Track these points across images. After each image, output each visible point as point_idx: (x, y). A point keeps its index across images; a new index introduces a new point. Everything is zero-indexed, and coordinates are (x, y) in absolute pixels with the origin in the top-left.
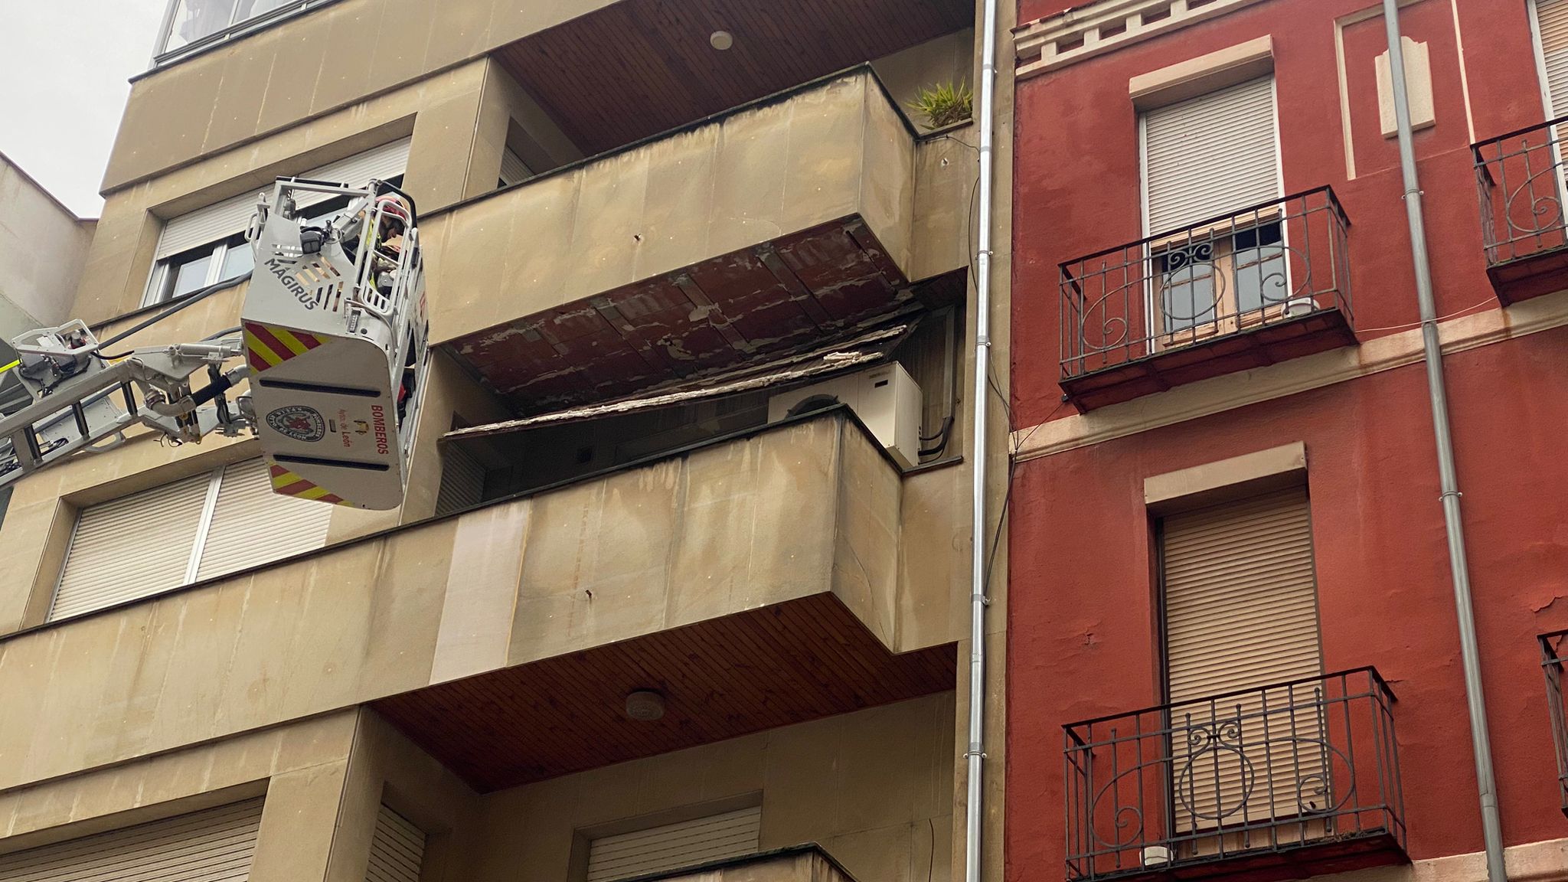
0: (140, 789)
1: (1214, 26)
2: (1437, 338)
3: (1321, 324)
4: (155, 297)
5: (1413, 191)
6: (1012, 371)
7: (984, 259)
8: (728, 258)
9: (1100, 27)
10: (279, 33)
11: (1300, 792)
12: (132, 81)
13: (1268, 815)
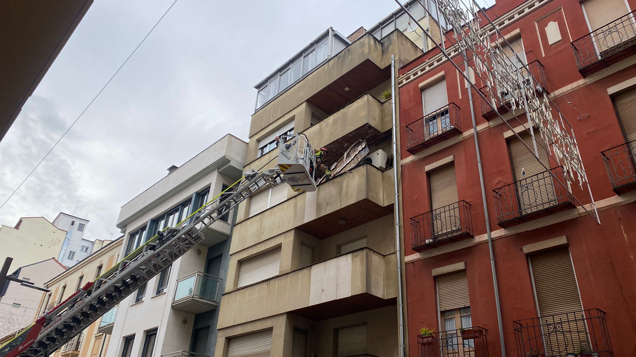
0: (263, 247)
1: (434, 70)
2: (476, 130)
3: (453, 131)
4: (259, 155)
5: (471, 100)
6: (401, 148)
7: (394, 126)
8: (347, 135)
9: (420, 70)
10: (273, 103)
11: (451, 226)
12: (252, 116)
13: (451, 230)
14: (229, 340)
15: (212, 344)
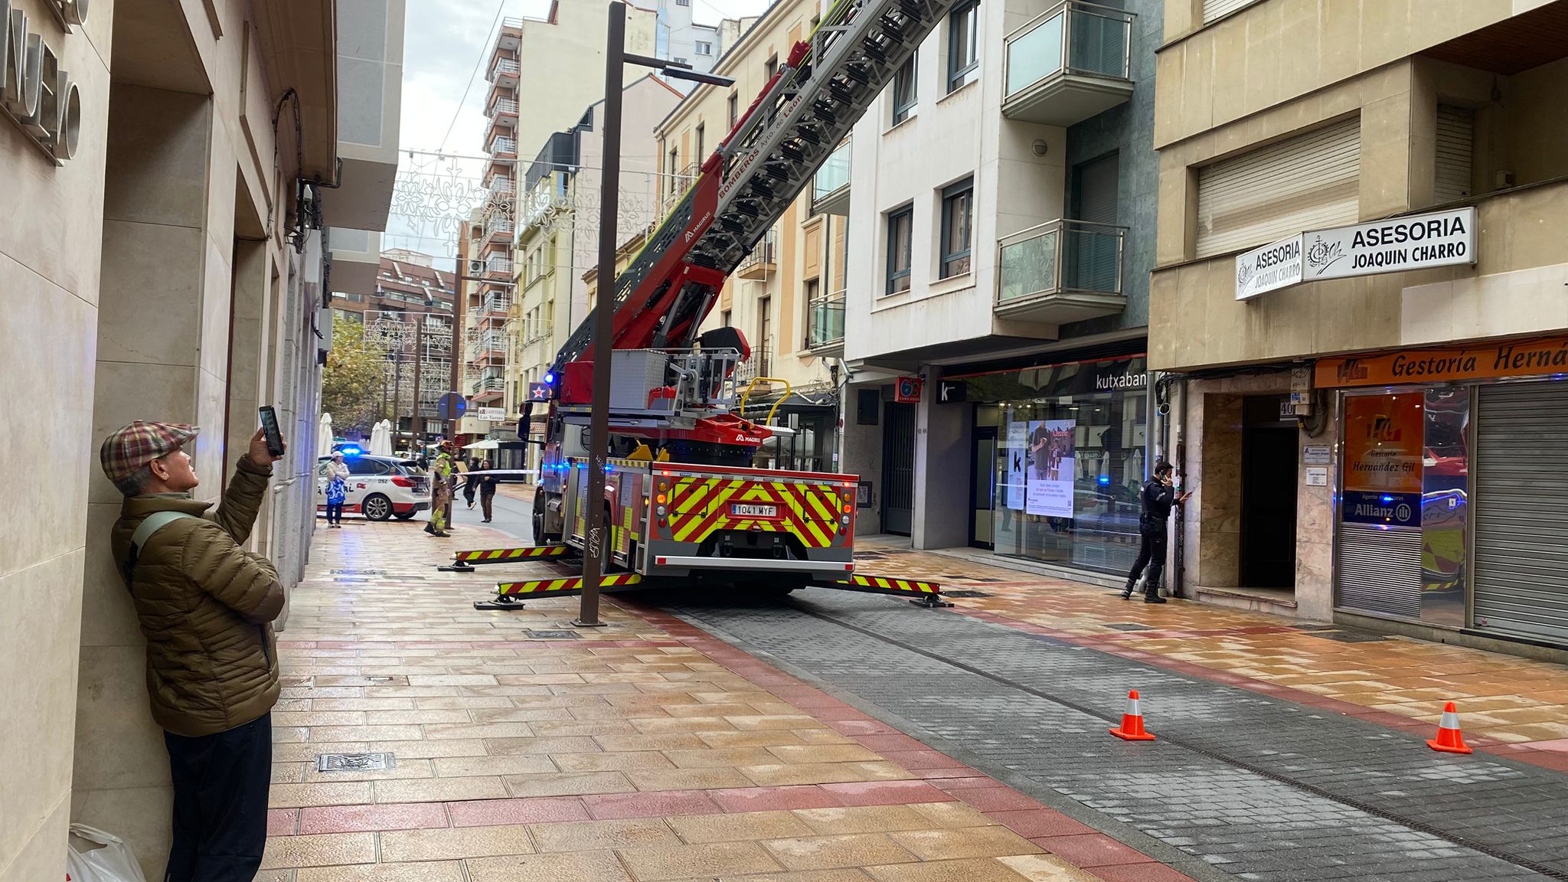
14: (1199, 173)
15: (1134, 195)
